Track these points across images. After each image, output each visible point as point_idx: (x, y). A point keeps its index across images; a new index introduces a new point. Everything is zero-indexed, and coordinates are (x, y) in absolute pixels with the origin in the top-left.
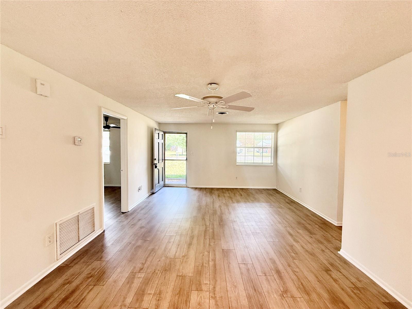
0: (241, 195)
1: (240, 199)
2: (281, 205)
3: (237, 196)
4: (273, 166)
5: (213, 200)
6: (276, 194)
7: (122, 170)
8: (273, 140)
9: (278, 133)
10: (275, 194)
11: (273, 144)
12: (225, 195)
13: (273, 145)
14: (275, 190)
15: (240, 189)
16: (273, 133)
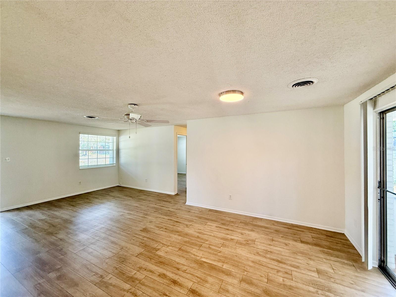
8: (115, 143)
9: (120, 137)
11: (115, 147)
16: (115, 138)
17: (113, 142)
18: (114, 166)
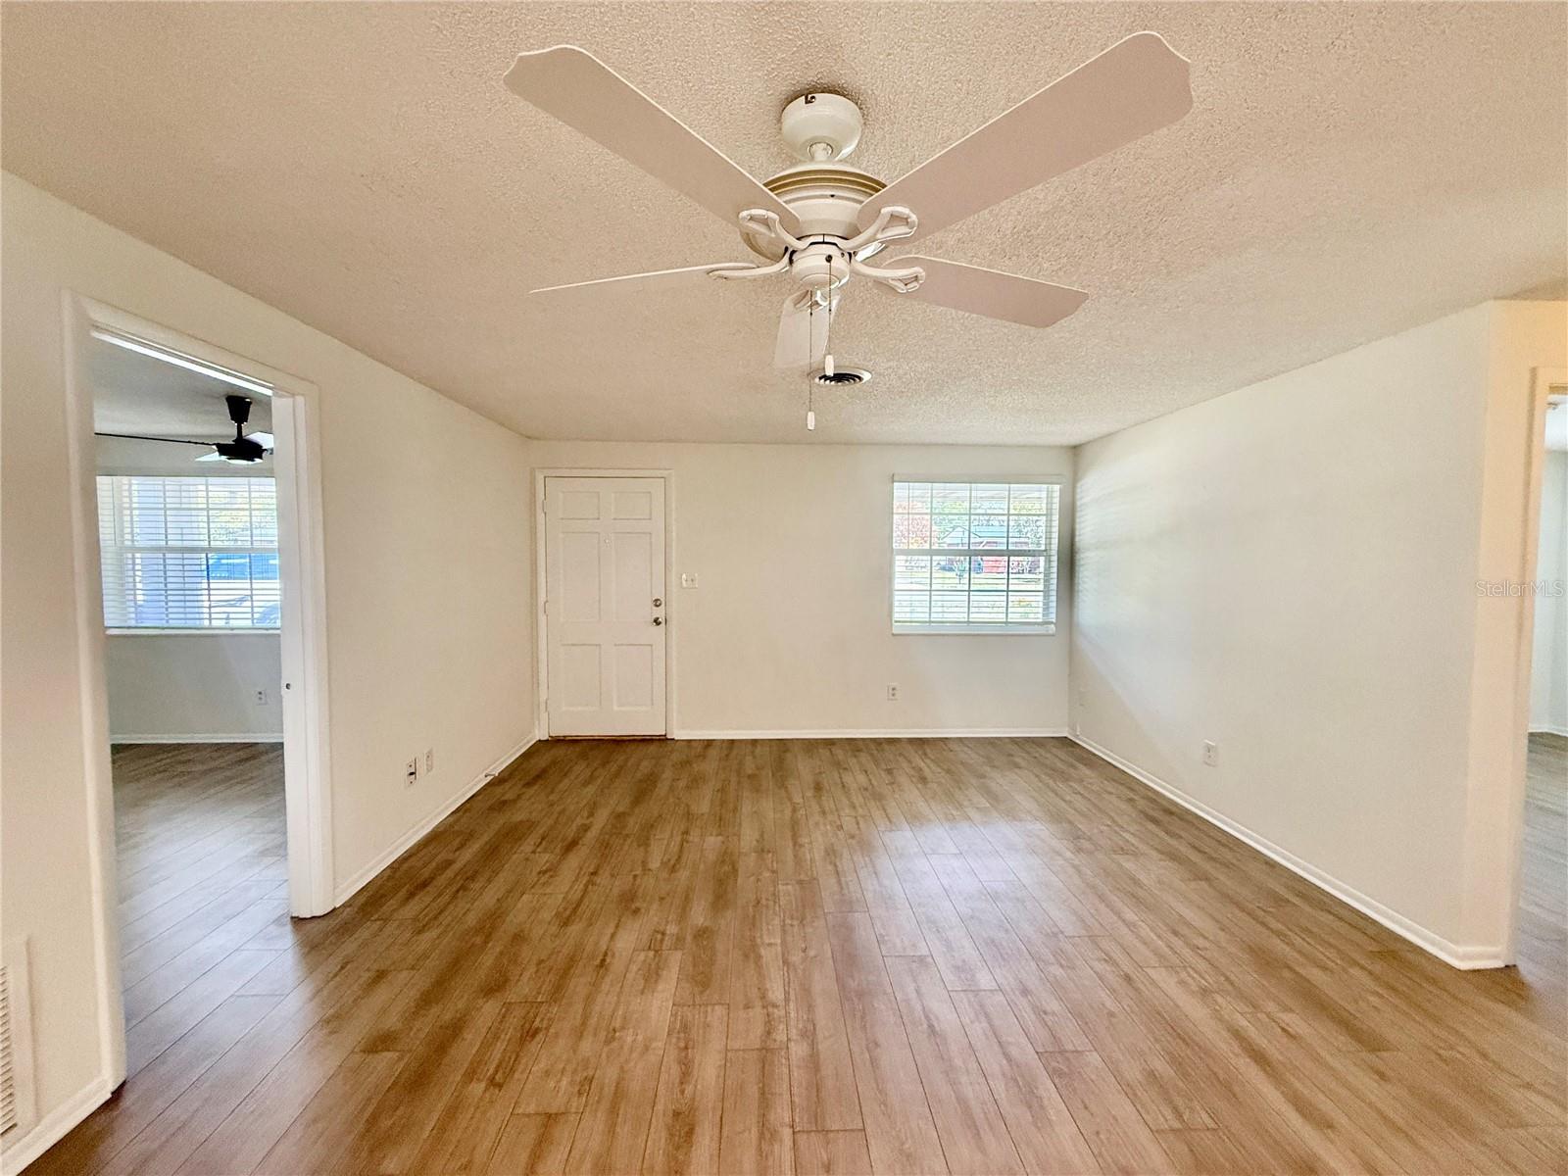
0: (923, 780)
1: (921, 805)
2: (1124, 835)
3: (903, 779)
4: (1053, 635)
5: (794, 811)
6: (1075, 768)
7: (288, 686)
8: (1056, 517)
9: (1079, 485)
10: (1073, 766)
11: (1055, 535)
12: (848, 778)
13: (1055, 541)
14: (1065, 742)
15: (911, 741)
16: (1057, 487)
17: (1049, 515)
18: (1050, 632)
